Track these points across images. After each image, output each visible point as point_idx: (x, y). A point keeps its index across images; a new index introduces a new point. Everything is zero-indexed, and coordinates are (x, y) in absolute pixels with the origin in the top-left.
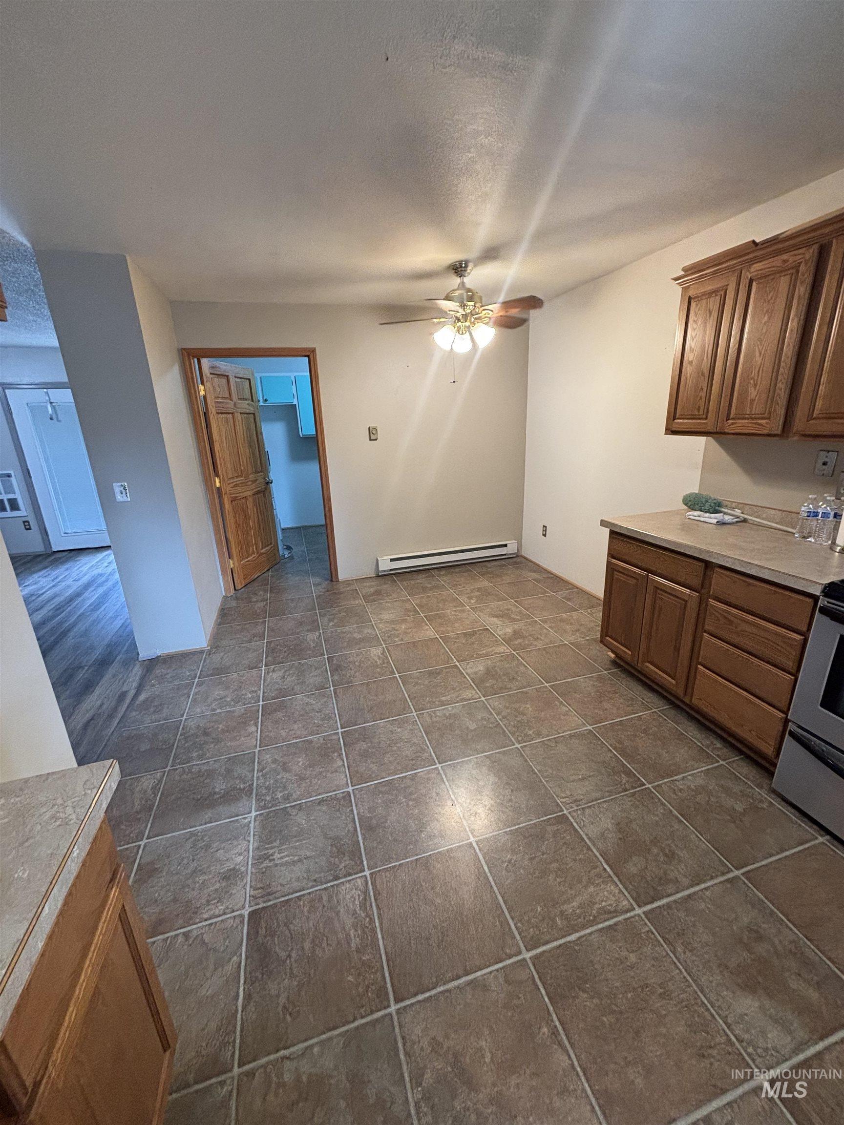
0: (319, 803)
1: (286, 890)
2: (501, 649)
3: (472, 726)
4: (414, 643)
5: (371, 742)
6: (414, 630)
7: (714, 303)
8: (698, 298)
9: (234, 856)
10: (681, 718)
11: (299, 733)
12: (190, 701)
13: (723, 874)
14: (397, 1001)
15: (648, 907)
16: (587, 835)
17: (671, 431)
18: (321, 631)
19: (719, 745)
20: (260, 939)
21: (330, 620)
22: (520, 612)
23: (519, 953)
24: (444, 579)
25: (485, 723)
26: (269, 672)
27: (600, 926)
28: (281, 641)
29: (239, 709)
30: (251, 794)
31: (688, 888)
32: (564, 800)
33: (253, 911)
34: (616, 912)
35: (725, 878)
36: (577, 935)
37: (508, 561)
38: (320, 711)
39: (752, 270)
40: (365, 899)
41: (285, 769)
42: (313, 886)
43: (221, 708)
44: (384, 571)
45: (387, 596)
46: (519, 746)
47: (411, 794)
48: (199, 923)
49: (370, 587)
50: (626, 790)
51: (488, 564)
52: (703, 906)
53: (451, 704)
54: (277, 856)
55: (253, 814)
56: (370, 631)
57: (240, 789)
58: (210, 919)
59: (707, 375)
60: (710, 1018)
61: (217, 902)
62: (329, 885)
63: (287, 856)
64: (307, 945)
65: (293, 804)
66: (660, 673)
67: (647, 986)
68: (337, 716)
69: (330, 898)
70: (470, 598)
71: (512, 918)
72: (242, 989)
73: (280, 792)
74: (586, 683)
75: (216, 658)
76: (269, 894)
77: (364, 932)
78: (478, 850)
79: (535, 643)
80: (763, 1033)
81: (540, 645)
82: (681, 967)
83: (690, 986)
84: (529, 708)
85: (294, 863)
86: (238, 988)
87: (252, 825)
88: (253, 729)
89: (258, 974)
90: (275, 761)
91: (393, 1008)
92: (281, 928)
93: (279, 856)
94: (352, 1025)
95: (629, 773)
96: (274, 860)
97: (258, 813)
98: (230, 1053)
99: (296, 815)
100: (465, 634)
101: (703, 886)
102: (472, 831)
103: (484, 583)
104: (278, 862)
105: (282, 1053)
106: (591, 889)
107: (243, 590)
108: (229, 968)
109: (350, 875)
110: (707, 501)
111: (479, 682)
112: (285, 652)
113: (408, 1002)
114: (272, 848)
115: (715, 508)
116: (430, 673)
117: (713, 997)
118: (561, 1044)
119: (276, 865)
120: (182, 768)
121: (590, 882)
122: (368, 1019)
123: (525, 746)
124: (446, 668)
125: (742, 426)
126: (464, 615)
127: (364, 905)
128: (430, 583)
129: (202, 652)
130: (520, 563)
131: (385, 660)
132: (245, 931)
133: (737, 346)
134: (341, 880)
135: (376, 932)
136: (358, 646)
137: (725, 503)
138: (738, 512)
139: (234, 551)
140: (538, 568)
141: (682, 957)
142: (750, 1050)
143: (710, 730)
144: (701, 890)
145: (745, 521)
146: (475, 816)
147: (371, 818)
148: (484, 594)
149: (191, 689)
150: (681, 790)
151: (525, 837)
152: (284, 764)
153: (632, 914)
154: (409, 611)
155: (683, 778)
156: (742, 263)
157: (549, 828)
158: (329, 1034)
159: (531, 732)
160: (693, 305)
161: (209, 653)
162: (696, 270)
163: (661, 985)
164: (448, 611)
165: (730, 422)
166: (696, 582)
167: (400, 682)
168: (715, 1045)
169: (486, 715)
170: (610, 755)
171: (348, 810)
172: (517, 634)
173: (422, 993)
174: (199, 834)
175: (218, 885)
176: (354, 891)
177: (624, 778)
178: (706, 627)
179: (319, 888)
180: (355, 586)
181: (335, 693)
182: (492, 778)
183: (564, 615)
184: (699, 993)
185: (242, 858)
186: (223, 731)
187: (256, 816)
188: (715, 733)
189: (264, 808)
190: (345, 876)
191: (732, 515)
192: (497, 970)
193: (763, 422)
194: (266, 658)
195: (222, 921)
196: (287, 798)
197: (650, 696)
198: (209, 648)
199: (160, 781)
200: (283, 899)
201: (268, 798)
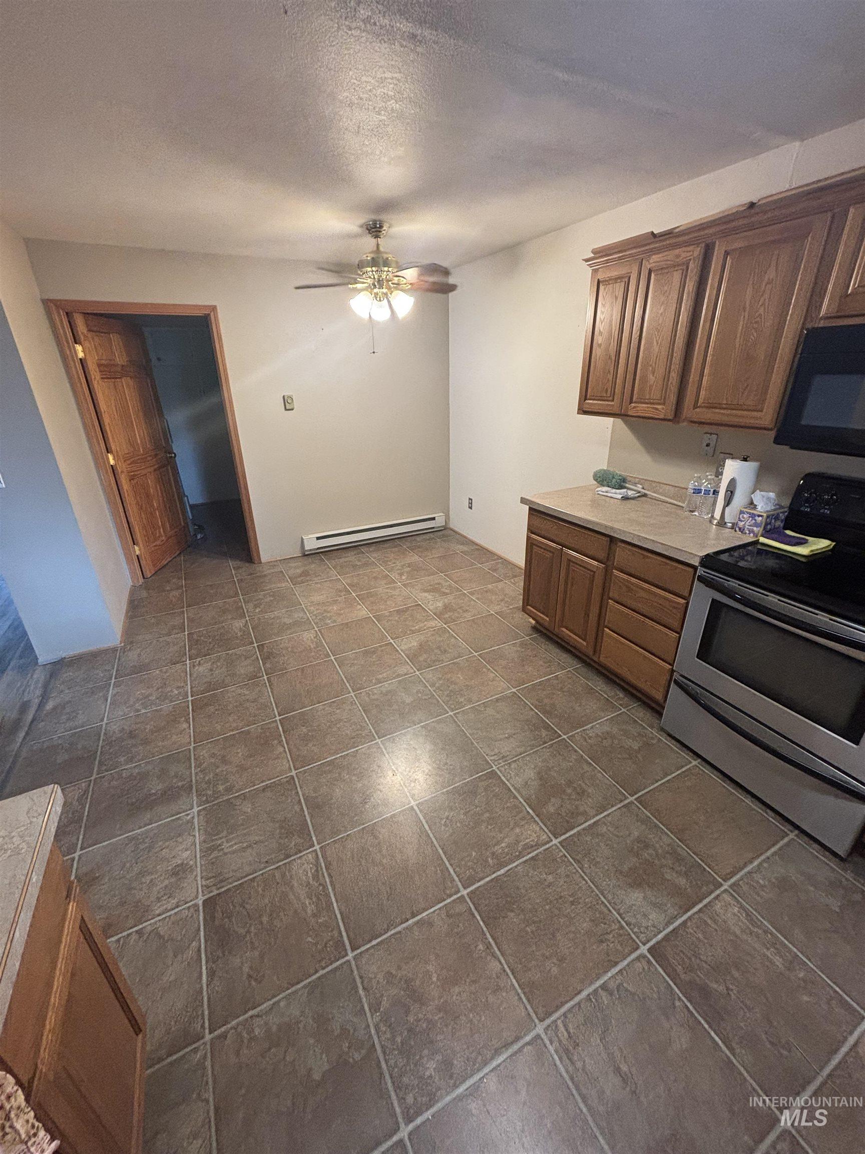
0: (264, 790)
1: (238, 875)
2: (432, 623)
3: (408, 700)
4: (347, 624)
5: (311, 726)
6: (347, 610)
7: (619, 288)
8: (607, 282)
9: (180, 853)
10: (591, 675)
11: (234, 725)
12: (108, 704)
13: (621, 801)
14: (353, 950)
15: (563, 837)
16: (513, 786)
17: (582, 411)
18: (247, 618)
19: (621, 695)
20: (217, 923)
21: (256, 606)
22: (450, 586)
23: (458, 891)
24: (373, 556)
25: (420, 695)
26: (194, 666)
27: (525, 859)
28: (205, 632)
29: (166, 707)
30: (191, 789)
31: (594, 817)
32: (492, 758)
33: (206, 900)
34: (538, 845)
35: (622, 804)
36: (506, 869)
37: (436, 534)
38: (255, 701)
39: (651, 261)
40: (317, 871)
41: (224, 761)
42: (266, 867)
43: (145, 709)
44: (310, 550)
45: (316, 576)
46: (451, 713)
47: (355, 769)
48: (152, 919)
49: (296, 568)
50: (545, 743)
51: (418, 539)
52: (605, 829)
53: (387, 681)
54: (226, 845)
55: (196, 809)
56: (301, 615)
57: (178, 787)
58: (163, 913)
59: (613, 358)
60: (606, 911)
61: (169, 898)
62: (280, 864)
63: (236, 844)
64: (265, 919)
65: (237, 794)
66: (574, 636)
67: (561, 897)
68: (274, 705)
69: (283, 875)
70: (401, 574)
71: (451, 865)
72: (204, 968)
73: (222, 784)
74: (511, 650)
75: (133, 656)
76: (222, 881)
77: (318, 899)
78: (418, 812)
79: (465, 615)
80: (645, 916)
81: (468, 616)
82: (587, 879)
83: (593, 891)
84: (460, 677)
85: (244, 849)
86: (201, 968)
87: (196, 820)
88: (185, 725)
89: (220, 953)
90: (213, 755)
91: (351, 955)
92: (237, 908)
93: (228, 845)
94: (314, 977)
95: (547, 727)
96: (223, 849)
97: (200, 808)
98: (200, 1024)
99: (240, 805)
100: (398, 611)
101: (605, 813)
102: (413, 796)
103: (414, 558)
104: (226, 850)
105: (251, 1013)
106: (517, 830)
107: (153, 578)
108: (190, 953)
109: (300, 851)
110: (613, 477)
111: (413, 657)
112: (210, 643)
113: (363, 949)
114: (221, 838)
115: (621, 484)
116: (366, 653)
117: (610, 897)
118: (494, 955)
119: (226, 854)
120: (111, 774)
121: (516, 825)
122: (330, 968)
123: (458, 713)
124: (380, 646)
125: (642, 409)
126: (396, 592)
127: (316, 877)
128: (359, 561)
129: (114, 650)
130: (447, 536)
131: (319, 644)
132: (201, 918)
133: (638, 333)
134: (293, 858)
135: (330, 897)
136: (289, 632)
137: (629, 479)
138: (639, 487)
139: (138, 536)
140: (465, 541)
141: (587, 871)
142: (636, 930)
143: (615, 682)
144: (604, 817)
145: (645, 495)
146: (415, 782)
147: (317, 797)
148: (415, 569)
149: (108, 691)
150: (590, 738)
151: (460, 795)
152: (224, 756)
153: (550, 844)
154: (340, 591)
155: (592, 728)
156: (644, 252)
157: (480, 784)
158: (294, 989)
159: (462, 700)
160: (602, 287)
161: (123, 650)
162: (604, 254)
163: (572, 895)
164: (380, 589)
165: (633, 405)
166: (602, 555)
167: (336, 664)
168: (611, 932)
169: (421, 688)
170: (532, 713)
171: (294, 792)
172: (447, 608)
173: (376, 939)
174: (140, 837)
175: (166, 882)
176: (306, 865)
177: (544, 733)
178: (611, 595)
179: (271, 868)
180: (281, 568)
181: (269, 681)
182: (429, 746)
183: (490, 586)
184: (600, 896)
185: (189, 852)
186: (152, 732)
187: (199, 812)
188: (619, 685)
189: (207, 802)
190: (296, 854)
191: (635, 491)
192: (440, 909)
193: (659, 407)
194: (189, 651)
195: (176, 913)
196: (229, 790)
197: (565, 657)
198: (123, 644)
199: (86, 792)
200: (236, 883)
201: (210, 792)
